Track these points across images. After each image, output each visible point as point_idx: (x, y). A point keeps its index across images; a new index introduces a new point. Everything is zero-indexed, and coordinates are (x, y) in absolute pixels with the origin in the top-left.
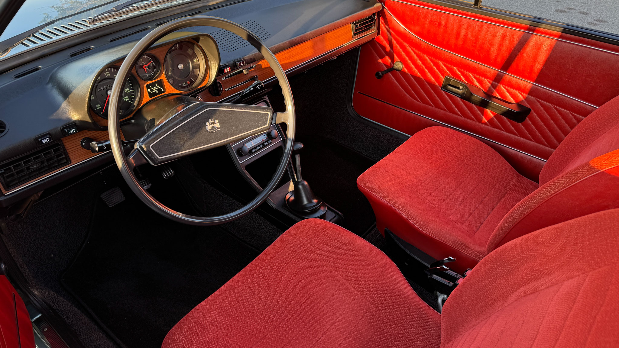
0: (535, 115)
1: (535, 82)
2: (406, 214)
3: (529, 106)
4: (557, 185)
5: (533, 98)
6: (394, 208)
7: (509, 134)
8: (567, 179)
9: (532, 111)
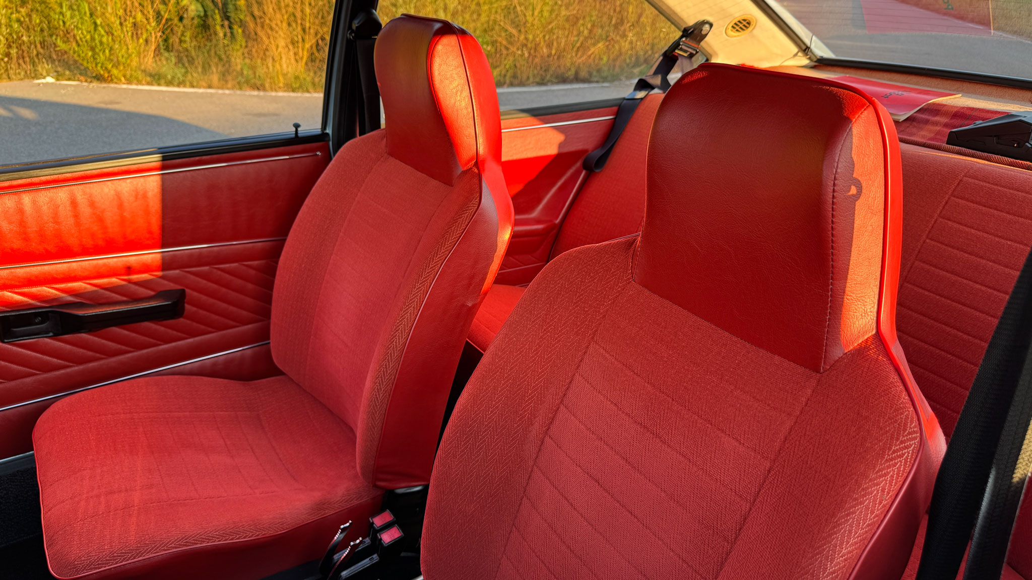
0: (195, 294)
1: (163, 247)
2: (218, 538)
3: (179, 287)
4: (408, 317)
5: (177, 271)
6: (188, 548)
7: (174, 344)
8: (414, 301)
9: (188, 291)
